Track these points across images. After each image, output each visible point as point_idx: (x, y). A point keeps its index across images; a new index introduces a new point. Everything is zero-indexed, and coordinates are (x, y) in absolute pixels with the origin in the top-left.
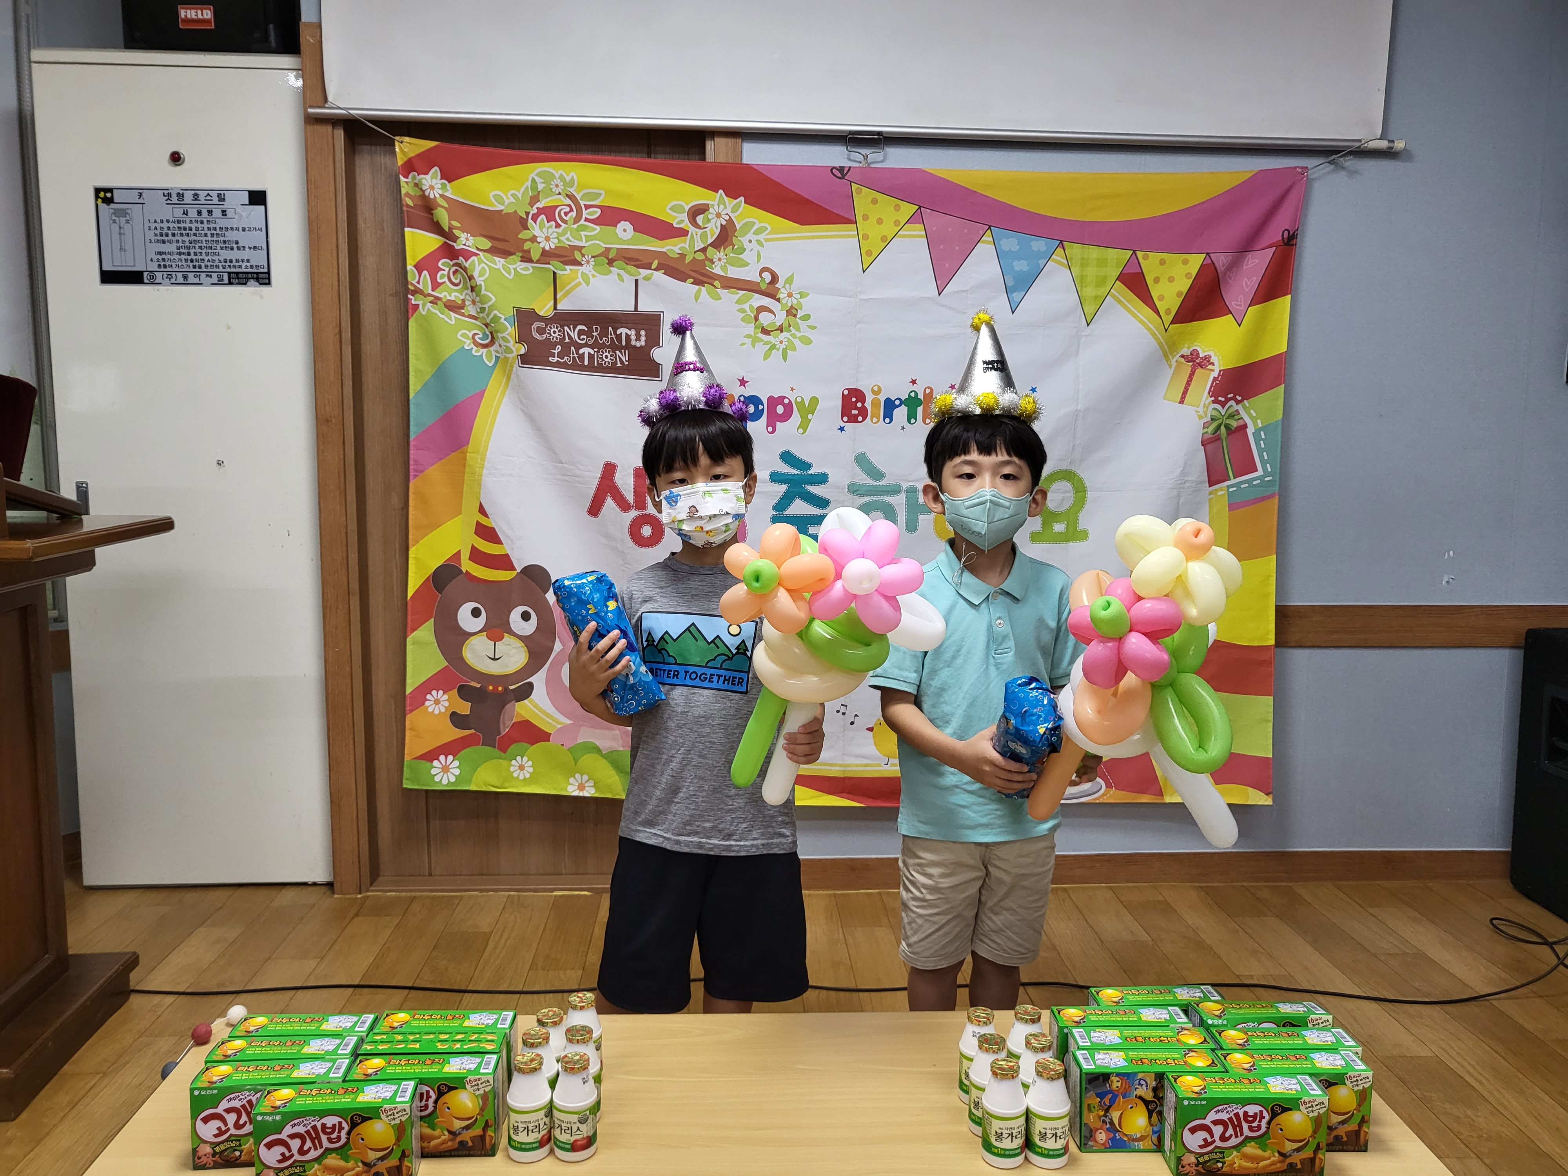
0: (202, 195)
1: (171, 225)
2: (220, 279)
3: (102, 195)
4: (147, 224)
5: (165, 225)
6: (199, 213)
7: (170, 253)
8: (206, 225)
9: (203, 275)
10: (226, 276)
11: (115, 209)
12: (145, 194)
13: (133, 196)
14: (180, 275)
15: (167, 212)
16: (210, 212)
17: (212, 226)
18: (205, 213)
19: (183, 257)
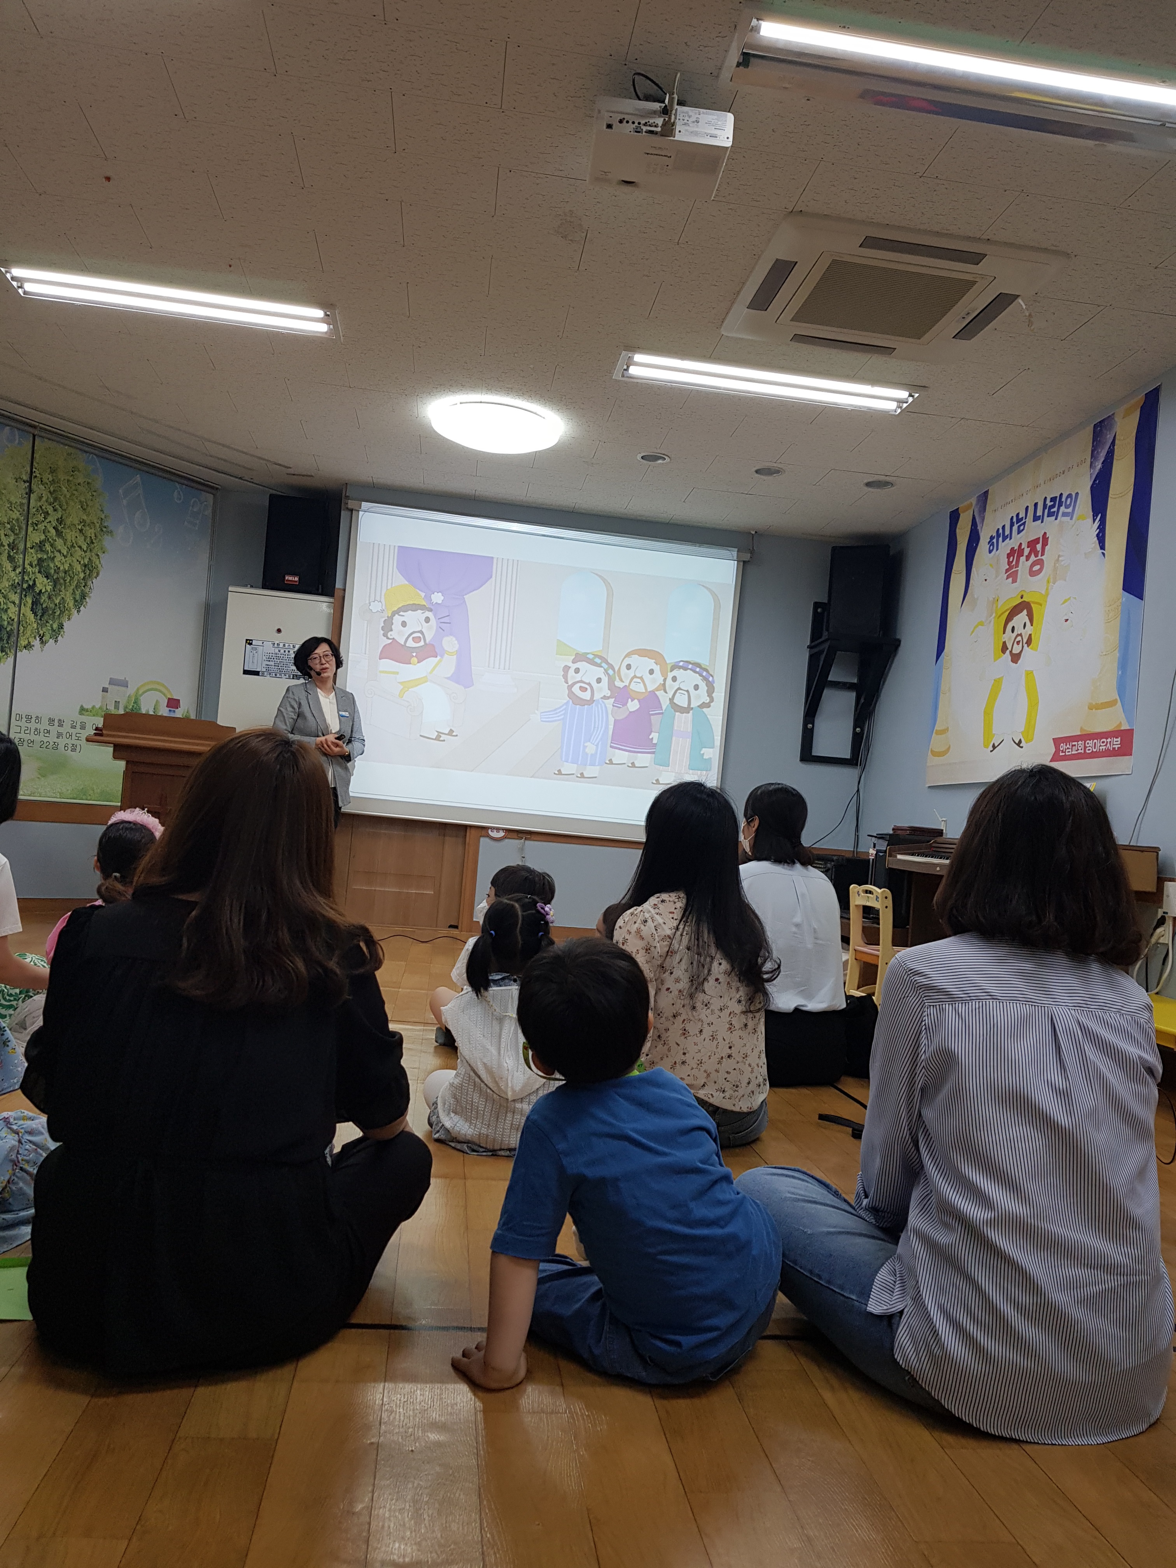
0: (287, 645)
1: (273, 655)
2: (289, 676)
3: (248, 641)
4: (264, 654)
5: (271, 655)
6: (285, 651)
7: (272, 665)
8: (286, 656)
9: (283, 675)
10: (292, 676)
11: (252, 648)
12: (265, 642)
13: (260, 643)
14: (274, 674)
15: (272, 650)
16: (289, 651)
17: (289, 656)
18: (287, 652)
19: (276, 667)
